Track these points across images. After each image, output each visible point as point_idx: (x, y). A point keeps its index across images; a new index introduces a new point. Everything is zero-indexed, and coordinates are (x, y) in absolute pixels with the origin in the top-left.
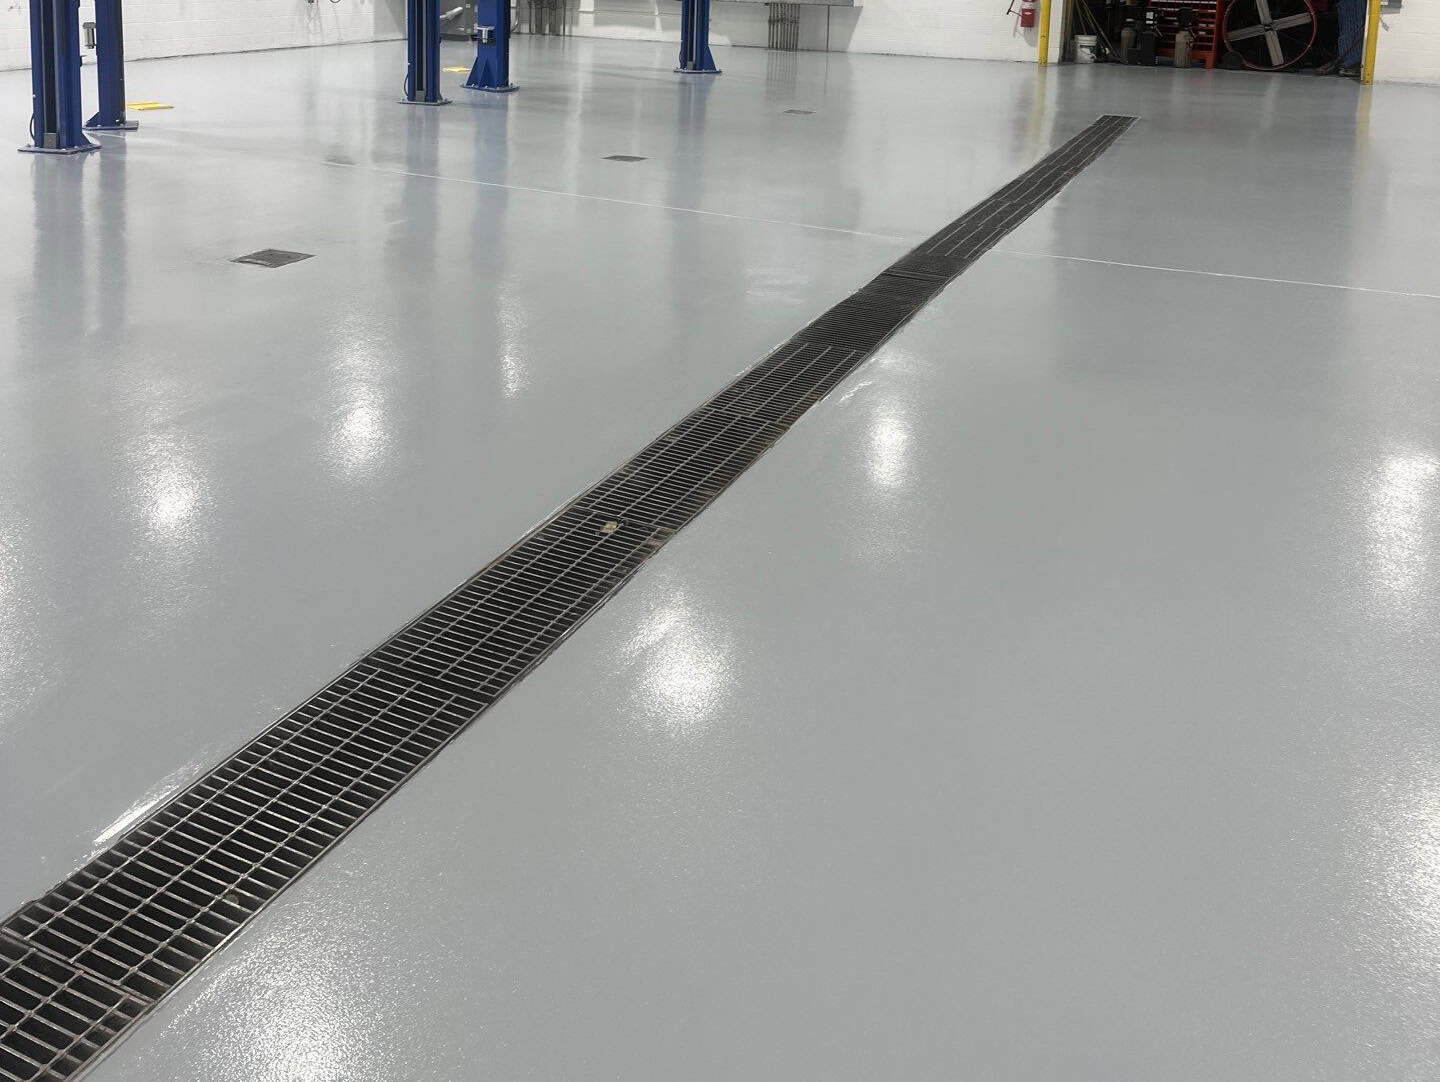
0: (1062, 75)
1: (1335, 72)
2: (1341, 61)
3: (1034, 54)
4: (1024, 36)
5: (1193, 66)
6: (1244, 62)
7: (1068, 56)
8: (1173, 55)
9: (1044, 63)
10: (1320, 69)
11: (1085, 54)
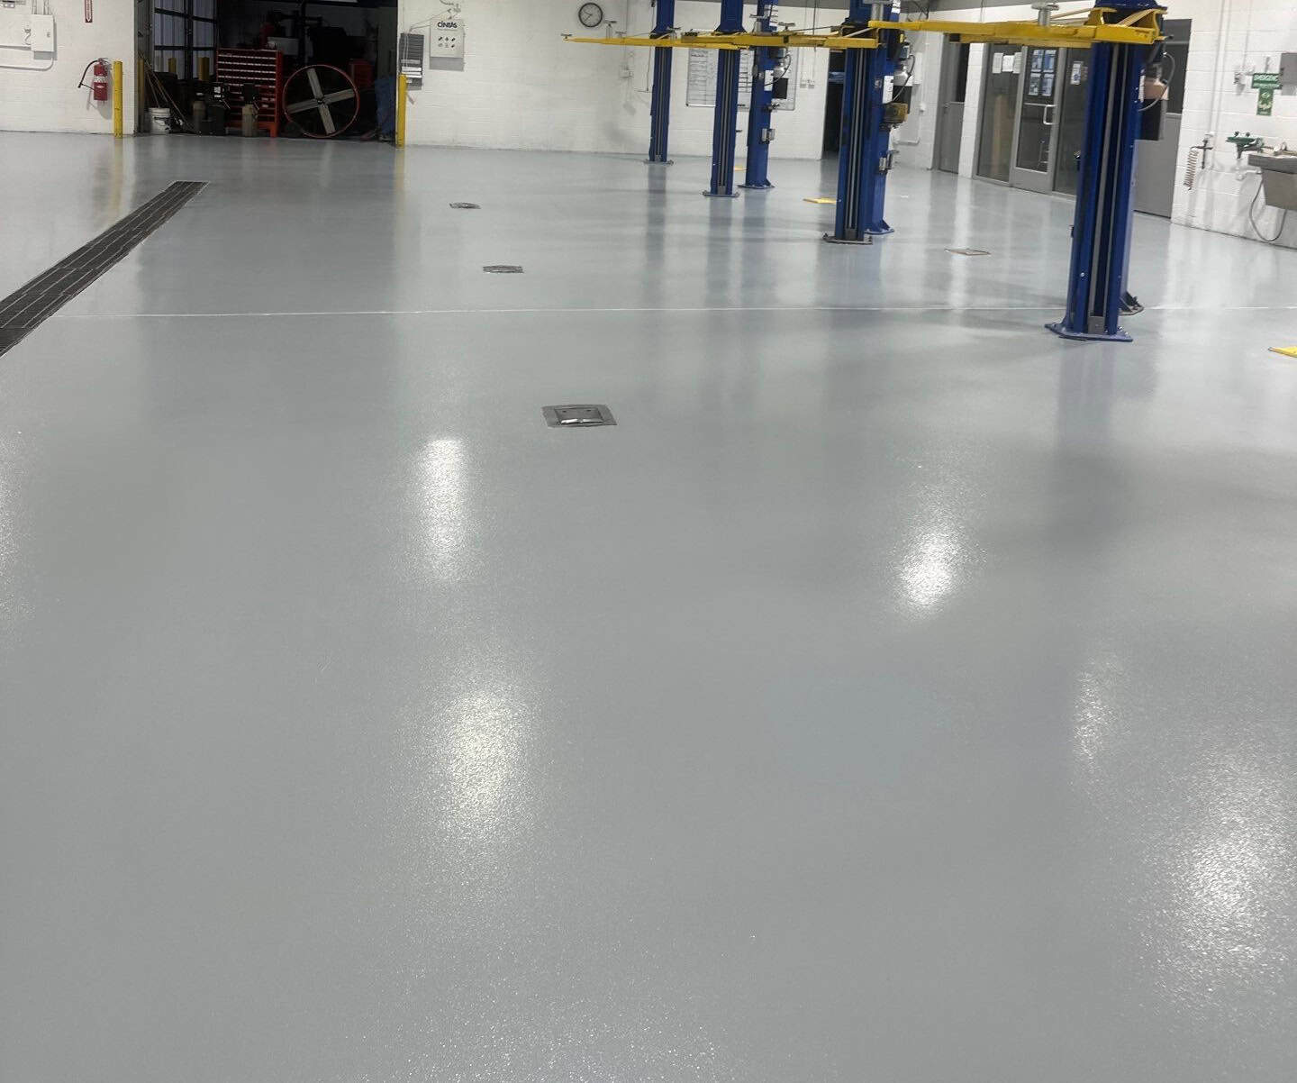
0: (138, 145)
1: (376, 139)
2: (380, 130)
3: (108, 126)
4: (98, 109)
5: (259, 135)
6: (302, 131)
7: (143, 128)
8: (240, 126)
9: (119, 135)
10: (364, 137)
11: (160, 126)
